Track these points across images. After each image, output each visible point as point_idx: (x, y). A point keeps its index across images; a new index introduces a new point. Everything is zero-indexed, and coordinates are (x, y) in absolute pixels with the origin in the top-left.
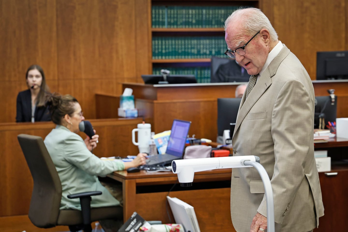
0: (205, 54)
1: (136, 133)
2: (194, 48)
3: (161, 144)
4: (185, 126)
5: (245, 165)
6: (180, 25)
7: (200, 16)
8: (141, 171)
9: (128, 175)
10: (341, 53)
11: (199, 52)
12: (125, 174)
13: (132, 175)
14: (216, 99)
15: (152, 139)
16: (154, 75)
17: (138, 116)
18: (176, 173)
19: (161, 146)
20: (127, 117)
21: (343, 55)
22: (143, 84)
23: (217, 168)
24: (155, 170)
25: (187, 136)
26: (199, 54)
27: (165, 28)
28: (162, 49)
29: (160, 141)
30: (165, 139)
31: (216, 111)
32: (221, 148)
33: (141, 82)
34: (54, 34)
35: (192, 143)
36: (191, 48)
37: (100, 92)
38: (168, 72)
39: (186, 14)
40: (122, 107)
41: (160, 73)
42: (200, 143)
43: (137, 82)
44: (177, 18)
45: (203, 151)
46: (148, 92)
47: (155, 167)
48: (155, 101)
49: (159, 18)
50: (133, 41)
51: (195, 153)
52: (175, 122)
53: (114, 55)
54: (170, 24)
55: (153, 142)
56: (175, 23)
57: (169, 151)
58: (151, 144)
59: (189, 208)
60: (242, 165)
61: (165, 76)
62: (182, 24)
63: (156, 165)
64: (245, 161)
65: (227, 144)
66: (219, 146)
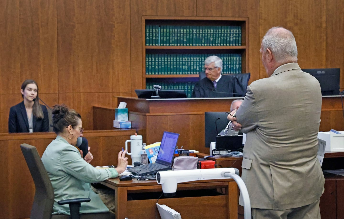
0: (195, 70)
1: (129, 144)
2: (185, 65)
3: (152, 154)
4: (174, 138)
5: (225, 176)
6: (172, 43)
7: (191, 35)
8: (133, 179)
9: (120, 182)
10: (321, 70)
11: (189, 68)
12: (117, 182)
13: (124, 183)
14: (204, 113)
15: (144, 149)
16: (148, 90)
17: (132, 128)
18: (160, 183)
19: (152, 156)
20: (121, 129)
21: (323, 72)
22: (137, 98)
23: (199, 180)
24: (146, 178)
25: (176, 147)
26: (189, 70)
27: (158, 46)
28: (155, 65)
29: (151, 151)
30: (156, 150)
31: (204, 124)
32: (208, 159)
33: (135, 96)
34: (55, 51)
35: (180, 154)
36: (183, 65)
37: (96, 105)
38: (160, 87)
39: (177, 33)
40: (117, 119)
41: (153, 88)
42: (188, 154)
43: (131, 96)
44: (169, 36)
45: (190, 161)
46: (141, 105)
47: (145, 176)
48: (147, 114)
49: (152, 36)
50: (128, 57)
51: (183, 163)
52: (165, 134)
53: (111, 70)
54: (162, 42)
55: (144, 152)
56: (168, 42)
57: (158, 161)
58: (143, 153)
59: (176, 214)
60: (222, 177)
61: (157, 91)
62: (173, 42)
63: (146, 174)
64: (225, 173)
65: (213, 155)
66: (206, 157)
